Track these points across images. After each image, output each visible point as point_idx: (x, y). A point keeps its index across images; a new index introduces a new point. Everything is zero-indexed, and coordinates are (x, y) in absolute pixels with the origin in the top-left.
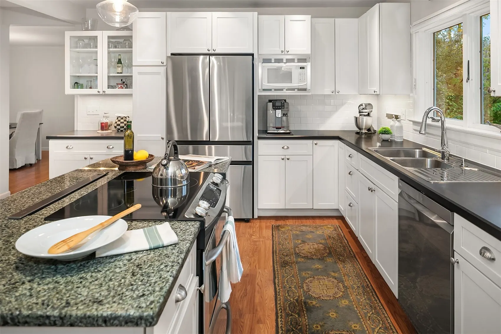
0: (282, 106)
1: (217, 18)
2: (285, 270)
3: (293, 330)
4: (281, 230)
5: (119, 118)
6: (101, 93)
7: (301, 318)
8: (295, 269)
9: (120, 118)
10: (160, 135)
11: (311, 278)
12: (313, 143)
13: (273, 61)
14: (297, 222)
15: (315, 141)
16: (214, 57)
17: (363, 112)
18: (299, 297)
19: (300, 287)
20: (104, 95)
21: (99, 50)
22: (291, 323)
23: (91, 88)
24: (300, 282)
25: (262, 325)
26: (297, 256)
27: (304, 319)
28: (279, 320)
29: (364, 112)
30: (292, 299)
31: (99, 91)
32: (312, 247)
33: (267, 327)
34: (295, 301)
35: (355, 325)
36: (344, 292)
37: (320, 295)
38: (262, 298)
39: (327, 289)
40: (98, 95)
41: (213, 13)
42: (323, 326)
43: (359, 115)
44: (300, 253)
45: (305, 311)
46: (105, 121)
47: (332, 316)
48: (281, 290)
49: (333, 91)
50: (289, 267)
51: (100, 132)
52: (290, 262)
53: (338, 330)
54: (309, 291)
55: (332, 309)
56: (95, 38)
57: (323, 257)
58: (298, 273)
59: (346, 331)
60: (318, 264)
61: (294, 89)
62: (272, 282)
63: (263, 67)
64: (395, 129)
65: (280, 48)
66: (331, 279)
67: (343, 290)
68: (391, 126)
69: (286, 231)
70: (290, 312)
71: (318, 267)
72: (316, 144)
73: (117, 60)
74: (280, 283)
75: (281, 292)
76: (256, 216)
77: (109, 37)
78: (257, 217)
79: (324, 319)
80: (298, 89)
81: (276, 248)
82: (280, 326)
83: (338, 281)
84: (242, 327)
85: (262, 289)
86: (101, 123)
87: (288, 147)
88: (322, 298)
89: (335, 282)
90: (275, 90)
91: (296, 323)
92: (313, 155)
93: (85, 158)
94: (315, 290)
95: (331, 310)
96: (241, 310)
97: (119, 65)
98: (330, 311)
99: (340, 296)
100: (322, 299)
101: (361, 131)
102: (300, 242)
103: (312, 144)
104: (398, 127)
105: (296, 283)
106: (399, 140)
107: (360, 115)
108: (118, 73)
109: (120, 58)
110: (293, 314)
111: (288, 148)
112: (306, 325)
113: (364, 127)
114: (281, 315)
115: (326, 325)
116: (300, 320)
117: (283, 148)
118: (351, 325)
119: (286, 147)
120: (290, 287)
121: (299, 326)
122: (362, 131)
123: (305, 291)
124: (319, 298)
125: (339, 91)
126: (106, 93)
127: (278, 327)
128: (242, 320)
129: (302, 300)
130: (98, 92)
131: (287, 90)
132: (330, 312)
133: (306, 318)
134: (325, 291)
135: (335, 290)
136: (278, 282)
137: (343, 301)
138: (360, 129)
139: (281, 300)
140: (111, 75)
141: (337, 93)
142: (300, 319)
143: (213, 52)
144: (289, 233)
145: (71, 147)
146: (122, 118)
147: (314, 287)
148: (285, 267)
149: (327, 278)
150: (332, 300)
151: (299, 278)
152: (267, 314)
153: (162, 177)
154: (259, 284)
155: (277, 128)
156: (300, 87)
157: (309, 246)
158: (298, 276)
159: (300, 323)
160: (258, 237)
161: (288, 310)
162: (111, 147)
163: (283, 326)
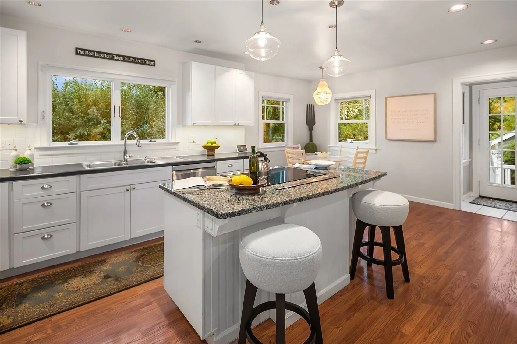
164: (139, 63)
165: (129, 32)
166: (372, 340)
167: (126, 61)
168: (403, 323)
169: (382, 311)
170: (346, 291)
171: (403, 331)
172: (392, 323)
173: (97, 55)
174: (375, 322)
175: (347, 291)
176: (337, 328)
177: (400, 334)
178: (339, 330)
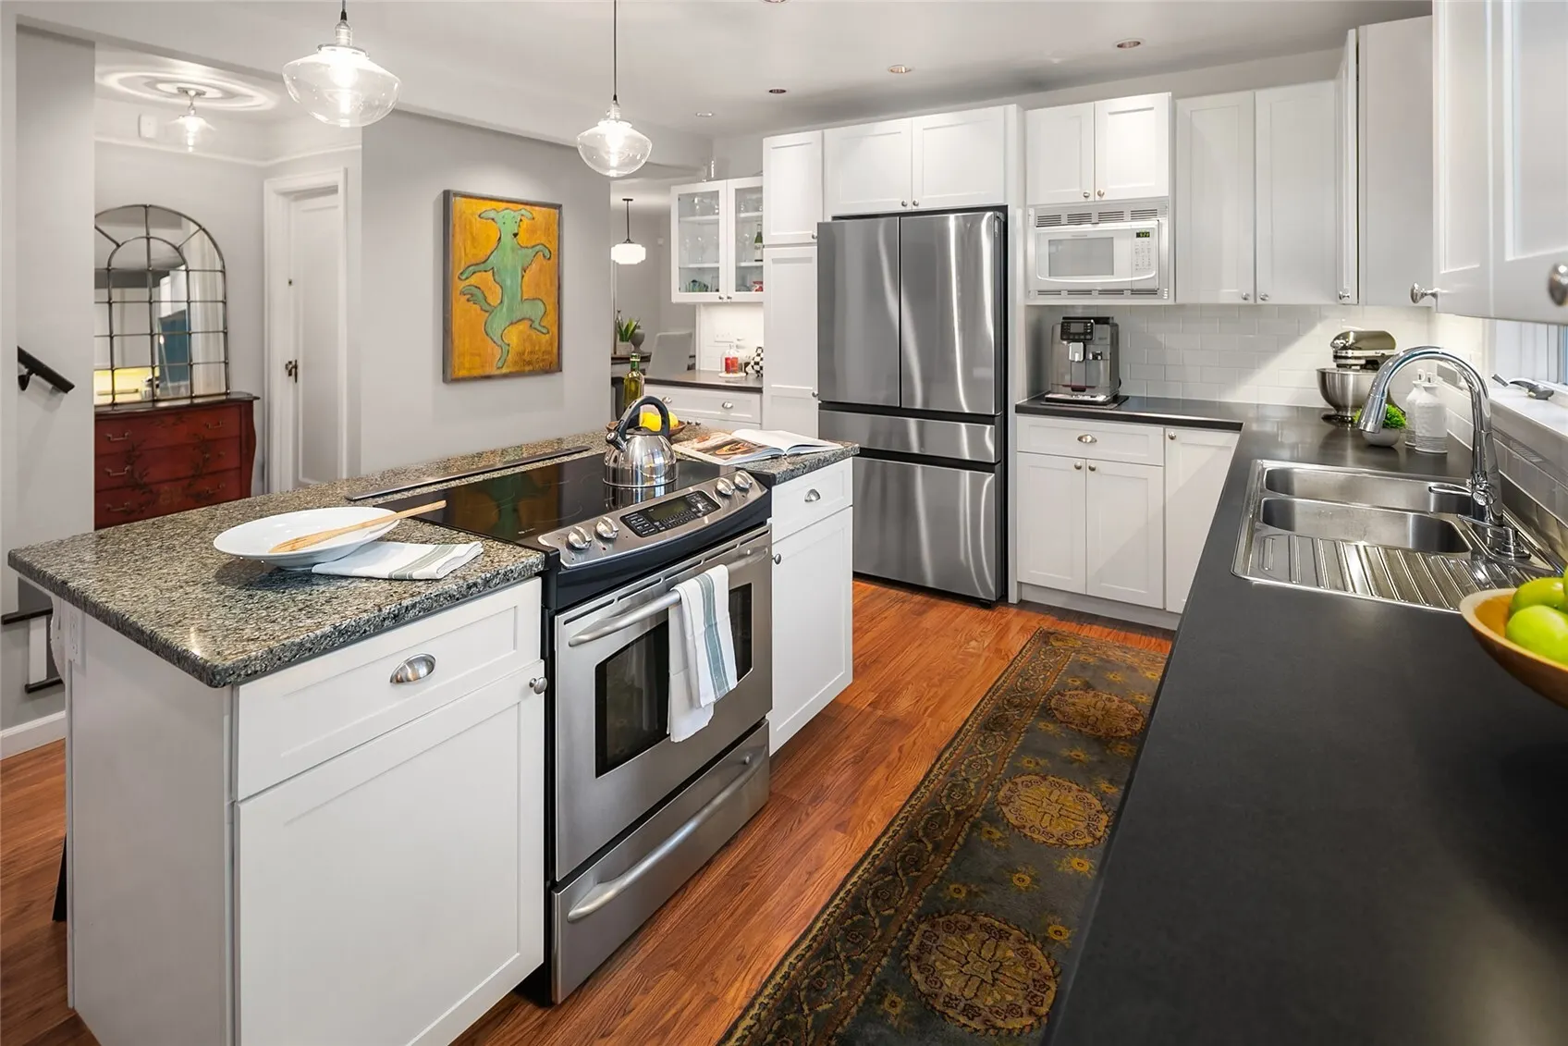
0: (1085, 334)
1: (924, 129)
2: (986, 738)
3: (897, 873)
4: (1052, 645)
5: (755, 351)
6: (725, 300)
7: (935, 855)
8: (1013, 744)
10: (811, 388)
11: (1034, 777)
12: (1164, 435)
13: (1064, 220)
14: (1111, 636)
15: (1172, 431)
17: (1346, 358)
18: (970, 808)
19: (990, 787)
20: (731, 304)
21: (722, 218)
22: (903, 858)
24: (999, 776)
25: (842, 835)
26: (1044, 714)
27: (941, 862)
28: (884, 839)
29: (1350, 358)
30: (948, 808)
31: (722, 296)
32: (1100, 705)
33: (849, 845)
34: (952, 813)
35: (1061, 928)
36: (1099, 840)
37: (1026, 824)
38: (887, 780)
39: (1056, 815)
41: (913, 118)
42: (976, 894)
43: (1335, 364)
44: (1056, 709)
45: (959, 845)
46: (732, 354)
47: (1017, 883)
48: (941, 777)
49: (1248, 295)
50: (1002, 733)
51: (724, 374)
52: (1015, 723)
53: (1005, 920)
54: (1006, 805)
55: (1030, 867)
56: (715, 195)
57: (1112, 737)
58: (1010, 755)
59: (1023, 930)
60: (1082, 751)
61: (1122, 290)
62: (936, 754)
63: (1038, 237)
64: (1418, 413)
65: (1080, 189)
66: (1089, 796)
67: (1099, 834)
69: (1064, 649)
70: (921, 834)
71: (1078, 756)
72: (1172, 438)
74: (949, 762)
75: (936, 782)
76: (1013, 598)
77: (737, 191)
78: (1015, 602)
79: (991, 880)
80: (1132, 290)
81: (1004, 682)
82: (875, 852)
83: (1103, 807)
84: (800, 821)
85: (901, 763)
86: (727, 359)
87: (1093, 438)
88: (1027, 831)
89: (1093, 806)
90: (1071, 292)
91: (916, 862)
92: (1164, 466)
94: (1024, 806)
95: (1027, 868)
96: (824, 788)
97: (758, 245)
98: (1024, 869)
99: (1077, 846)
100: (1022, 835)
101: (1340, 413)
102: (1078, 683)
103: (1162, 438)
104: (1429, 408)
105: (989, 775)
106: (1428, 448)
107: (1338, 366)
108: (756, 261)
109: (759, 231)
110: (924, 839)
111: (1093, 441)
112: (935, 877)
113: (1350, 403)
114: (896, 832)
115: (984, 896)
116: (931, 860)
117: (1080, 439)
118: (1049, 925)
119: (1089, 439)
120: (966, 780)
121: (918, 871)
122: (1344, 414)
123: (997, 800)
124: (1018, 828)
125: (1267, 296)
126: (733, 300)
127: (870, 854)
128: (810, 810)
129: (971, 816)
130: (720, 298)
131: (1104, 292)
132: (1018, 872)
133: (949, 860)
134: (1047, 818)
135: (1076, 826)
136: (946, 759)
137: (1075, 861)
138: (1338, 407)
139: (923, 800)
140: (743, 264)
141: (1259, 302)
142: (932, 857)
143: (915, 209)
144: (1066, 656)
147: (1025, 799)
148: (992, 730)
149: (1079, 790)
150: (1049, 847)
151: (1005, 765)
152: (869, 817)
153: (615, 466)
154: (905, 749)
155: (1076, 389)
156: (1139, 287)
157: (1094, 701)
158: (1008, 760)
159: (924, 865)
160: (985, 645)
161: (919, 826)
162: (729, 405)
163: (881, 856)
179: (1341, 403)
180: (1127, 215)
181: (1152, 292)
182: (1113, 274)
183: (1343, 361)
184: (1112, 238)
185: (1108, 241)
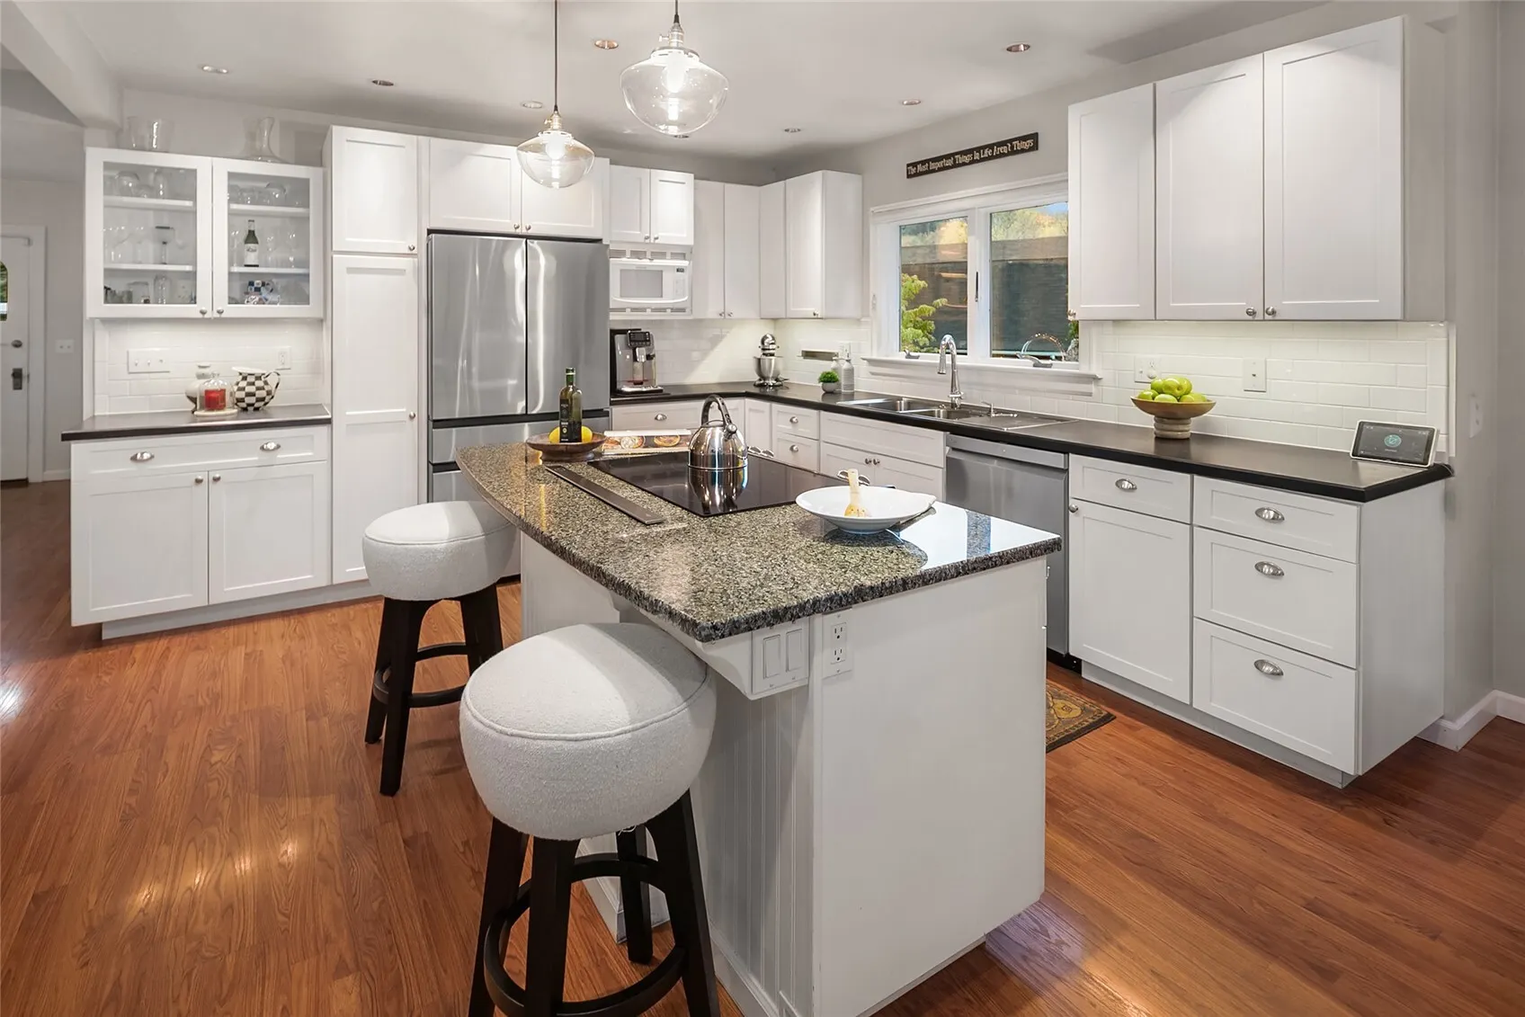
0: (645, 341)
5: (249, 377)
6: (210, 315)
9: (254, 377)
10: (404, 410)
13: (628, 254)
16: (536, 242)
20: (221, 321)
21: (202, 204)
23: (146, 302)
31: (203, 309)
40: (203, 321)
46: (217, 386)
49: (722, 313)
51: (205, 413)
56: (189, 175)
61: (664, 310)
63: (613, 266)
64: (843, 373)
65: (640, 230)
68: (834, 369)
73: (245, 234)
77: (231, 176)
80: (672, 309)
86: (208, 393)
87: (664, 416)
90: (632, 310)
93: (198, 481)
97: (252, 246)
101: (765, 382)
104: (847, 370)
106: (849, 390)
107: (763, 355)
108: (247, 266)
109: (252, 229)
111: (664, 418)
113: (771, 376)
117: (656, 419)
119: (661, 417)
122: (767, 382)
125: (730, 313)
126: (226, 315)
130: (201, 312)
131: (655, 310)
138: (763, 377)
140: (237, 270)
141: (727, 317)
143: (525, 233)
145: (146, 456)
146: (258, 378)
155: (637, 383)
156: (676, 306)
162: (273, 446)
164: (1002, 155)
165: (916, 104)
166: (387, 894)
167: (977, 161)
168: (369, 999)
169: (445, 971)
170: (583, 913)
171: (349, 981)
172: (392, 969)
173: (933, 166)
174: (423, 929)
175: (581, 917)
176: (466, 844)
177: (351, 966)
178: (459, 845)
179: (766, 375)
180: (668, 256)
181: (683, 310)
182: (662, 296)
183: (767, 352)
184: (662, 271)
185: (659, 274)
